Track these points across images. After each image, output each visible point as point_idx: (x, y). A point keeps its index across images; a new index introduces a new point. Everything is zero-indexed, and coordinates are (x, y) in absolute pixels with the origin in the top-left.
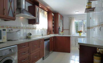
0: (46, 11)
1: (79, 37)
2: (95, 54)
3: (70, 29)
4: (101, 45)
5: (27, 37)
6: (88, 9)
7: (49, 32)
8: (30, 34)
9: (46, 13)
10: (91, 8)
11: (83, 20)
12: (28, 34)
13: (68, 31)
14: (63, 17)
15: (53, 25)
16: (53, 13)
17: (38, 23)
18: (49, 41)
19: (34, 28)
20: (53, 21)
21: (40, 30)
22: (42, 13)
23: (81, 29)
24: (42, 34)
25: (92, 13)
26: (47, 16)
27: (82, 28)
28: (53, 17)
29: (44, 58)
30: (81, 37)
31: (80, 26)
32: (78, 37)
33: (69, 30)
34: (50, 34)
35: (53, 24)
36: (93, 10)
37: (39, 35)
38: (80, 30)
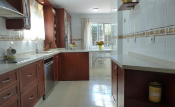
0: (41, 4)
1: (100, 52)
2: (151, 83)
3: (83, 38)
4: (163, 68)
5: (6, 57)
6: (126, 3)
7: (48, 46)
8: (14, 51)
9: (41, 7)
10: (131, 3)
11: (104, 24)
12: (8, 50)
13: (80, 41)
14: (71, 17)
15: (55, 32)
16: (55, 9)
17: (29, 28)
18: (52, 62)
19: (19, 39)
20: (55, 23)
21: (30, 42)
22: (34, 8)
23: (101, 38)
24: (37, 50)
25: (129, 11)
26: (42, 13)
27: (103, 37)
28: (55, 16)
29: (46, 97)
30: (102, 51)
31: (99, 33)
32: (98, 51)
33: (82, 40)
34: (50, 48)
35: (55, 29)
36: (133, 7)
37: (29, 53)
38: (100, 40)
